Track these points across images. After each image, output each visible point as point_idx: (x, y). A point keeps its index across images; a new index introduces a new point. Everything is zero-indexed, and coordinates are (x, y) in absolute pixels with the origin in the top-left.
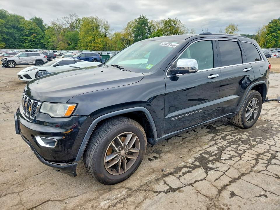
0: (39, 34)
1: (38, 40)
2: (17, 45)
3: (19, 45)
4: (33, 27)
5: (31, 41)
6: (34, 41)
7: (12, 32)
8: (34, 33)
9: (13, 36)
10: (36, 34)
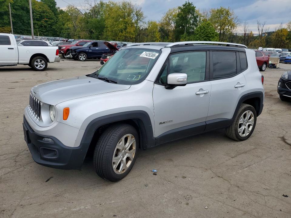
0: (52, 19)
1: (50, 26)
2: (26, 30)
3: (27, 30)
4: (44, 9)
5: (41, 27)
6: (45, 27)
7: (21, 14)
8: (45, 17)
9: (21, 19)
10: (48, 18)
